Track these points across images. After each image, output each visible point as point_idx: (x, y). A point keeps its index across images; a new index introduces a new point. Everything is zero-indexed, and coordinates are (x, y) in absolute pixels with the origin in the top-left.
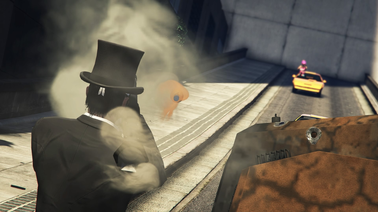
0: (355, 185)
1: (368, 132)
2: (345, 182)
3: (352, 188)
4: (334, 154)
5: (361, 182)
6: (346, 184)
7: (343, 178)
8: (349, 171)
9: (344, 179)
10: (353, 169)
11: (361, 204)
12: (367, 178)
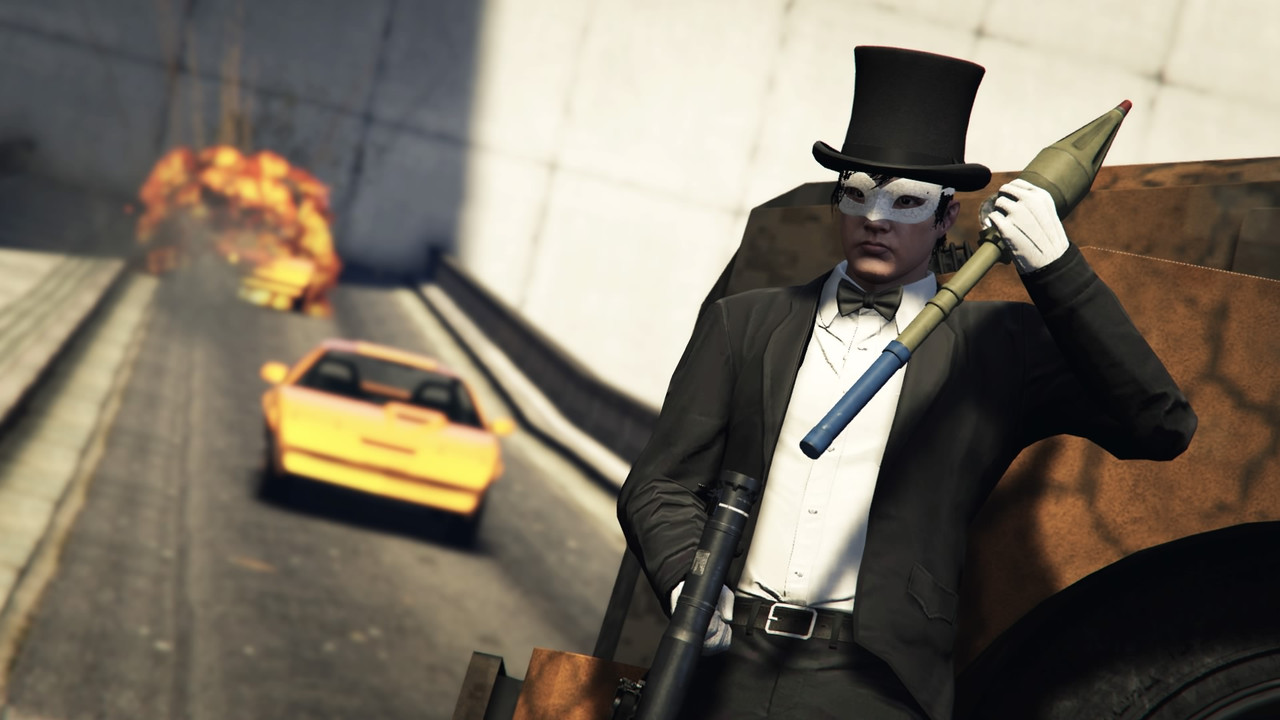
0: (1198, 349)
1: (1178, 211)
2: (1167, 340)
3: (1187, 360)
4: (1134, 257)
5: (1216, 342)
6: (1169, 347)
7: (1162, 328)
8: (1181, 309)
9: (1163, 330)
10: (1191, 302)
11: (1213, 407)
12: (1234, 331)
